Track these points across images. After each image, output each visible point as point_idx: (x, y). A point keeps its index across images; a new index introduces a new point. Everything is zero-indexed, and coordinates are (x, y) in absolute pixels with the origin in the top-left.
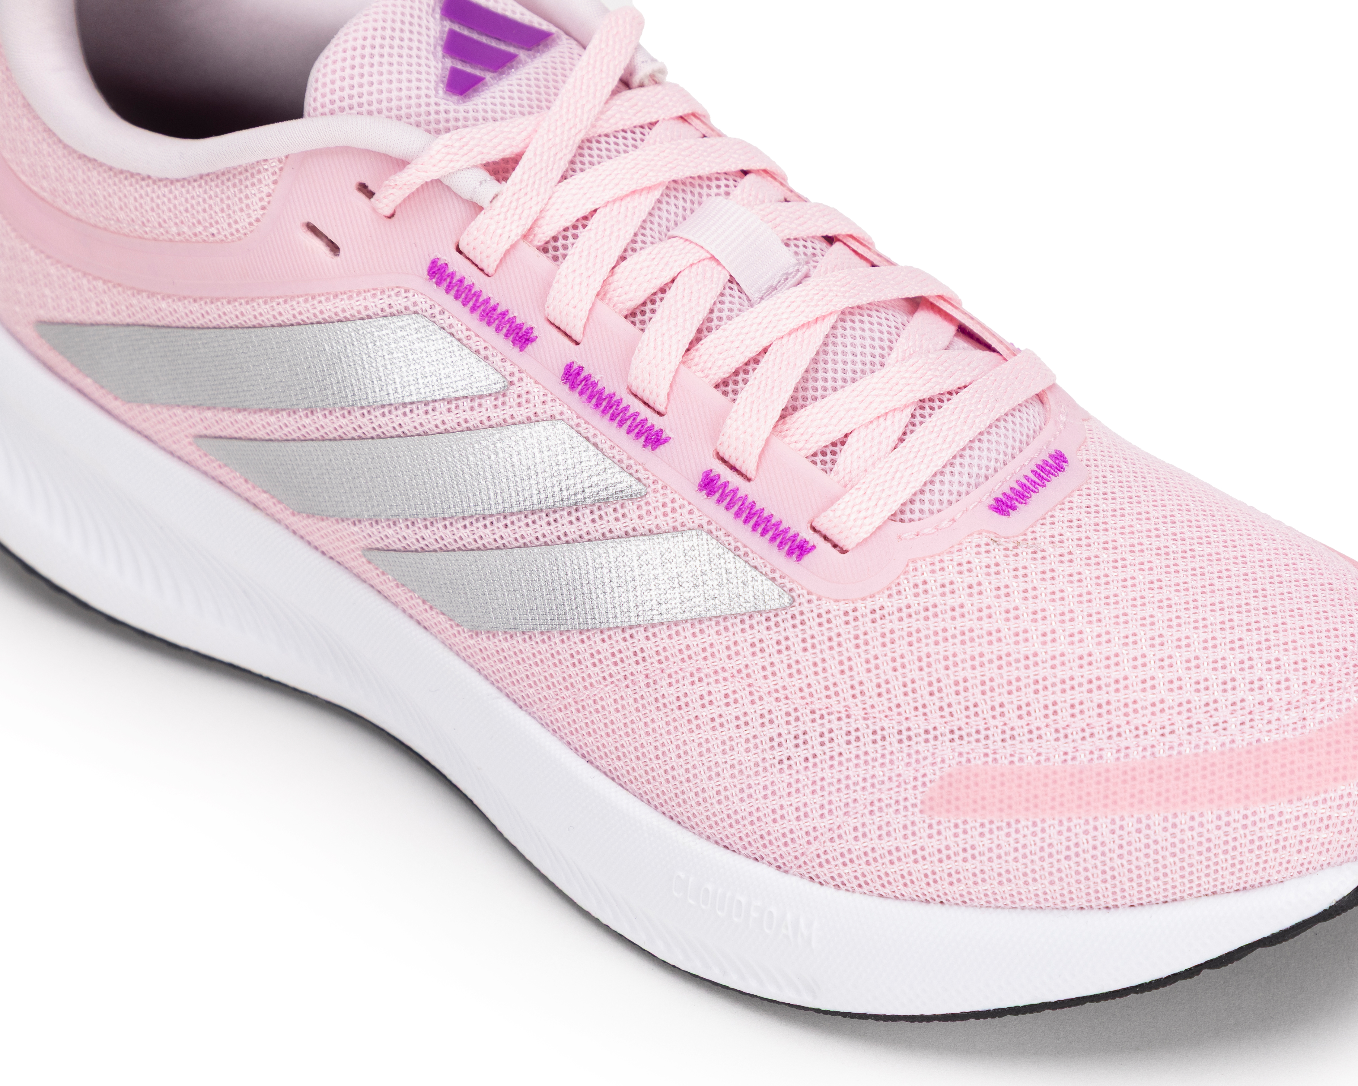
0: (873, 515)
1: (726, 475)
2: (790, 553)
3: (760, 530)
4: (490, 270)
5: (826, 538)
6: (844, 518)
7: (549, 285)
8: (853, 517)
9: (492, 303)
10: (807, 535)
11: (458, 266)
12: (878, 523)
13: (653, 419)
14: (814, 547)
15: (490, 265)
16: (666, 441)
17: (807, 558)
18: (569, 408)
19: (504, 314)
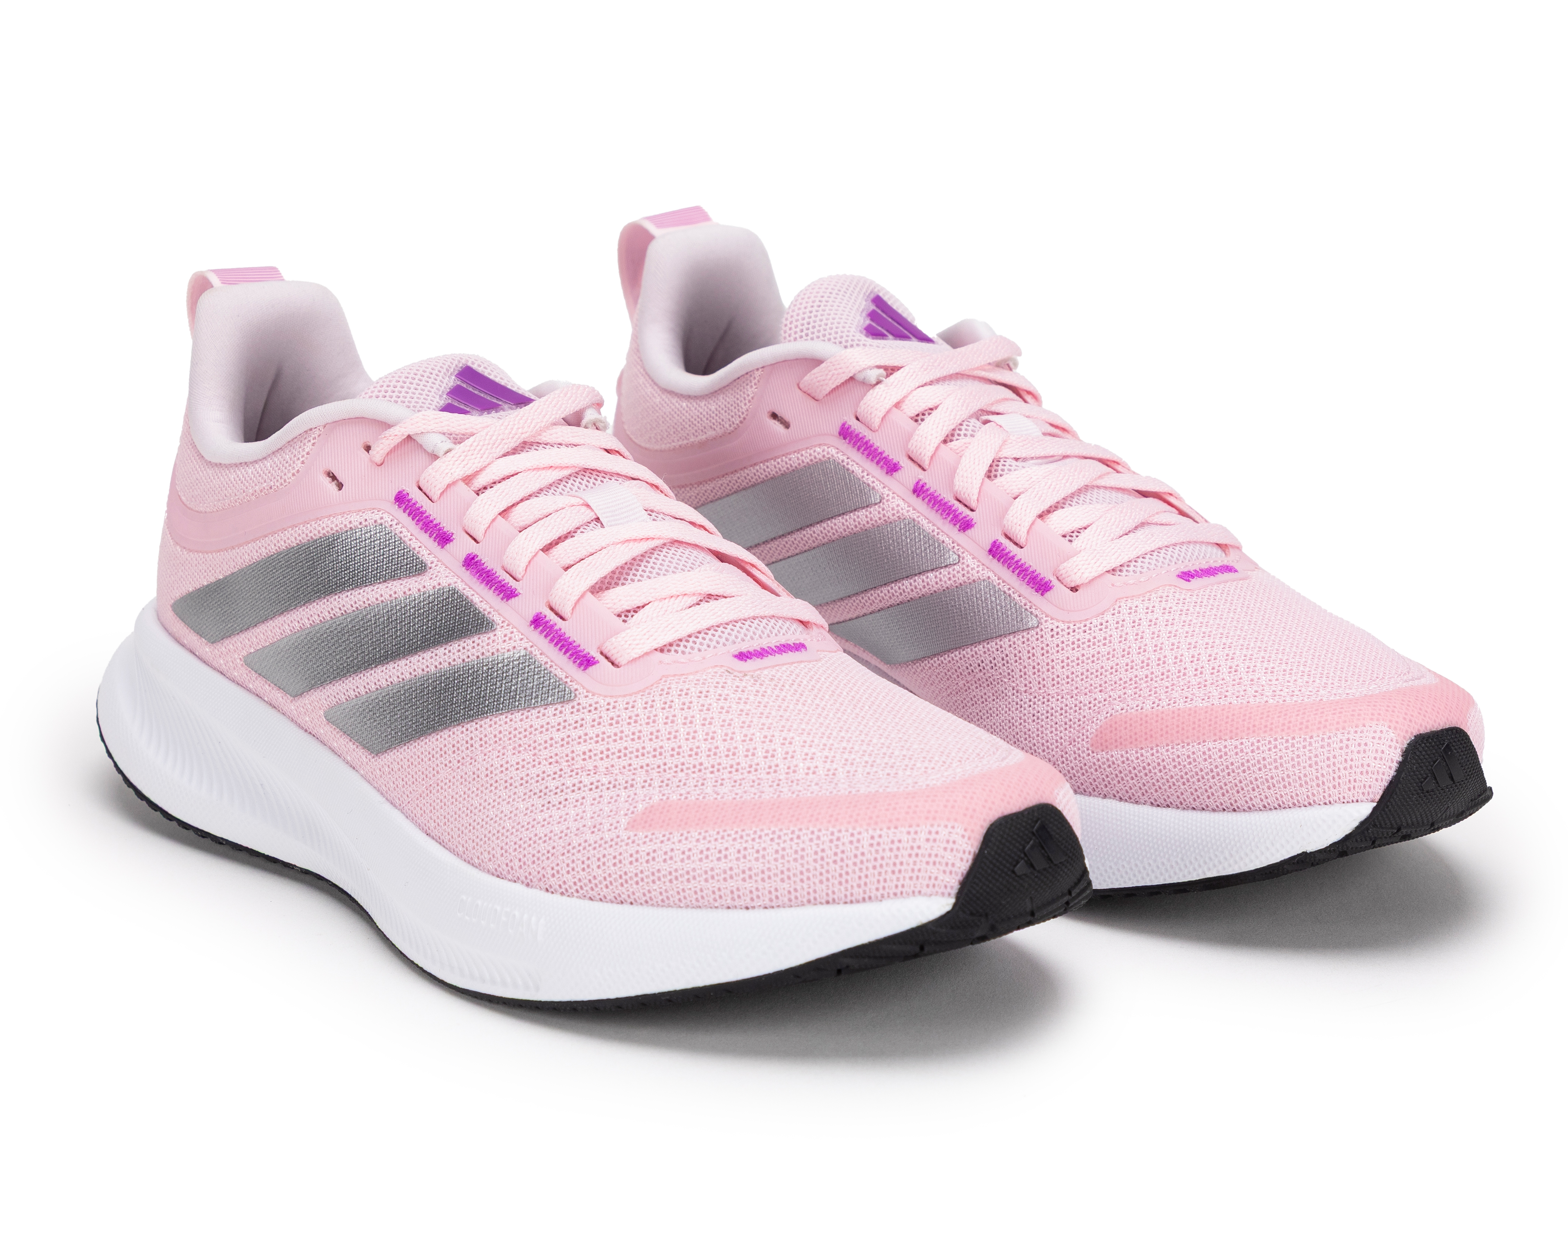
0: (644, 643)
1: (551, 616)
2: (580, 665)
3: (564, 650)
4: (435, 498)
5: (607, 658)
6: (623, 643)
7: (469, 505)
8: (629, 643)
9: (431, 518)
10: (594, 653)
11: (416, 496)
12: (646, 650)
13: (512, 583)
14: (597, 662)
15: (435, 493)
16: (517, 595)
17: (591, 669)
18: (463, 581)
19: (436, 525)
